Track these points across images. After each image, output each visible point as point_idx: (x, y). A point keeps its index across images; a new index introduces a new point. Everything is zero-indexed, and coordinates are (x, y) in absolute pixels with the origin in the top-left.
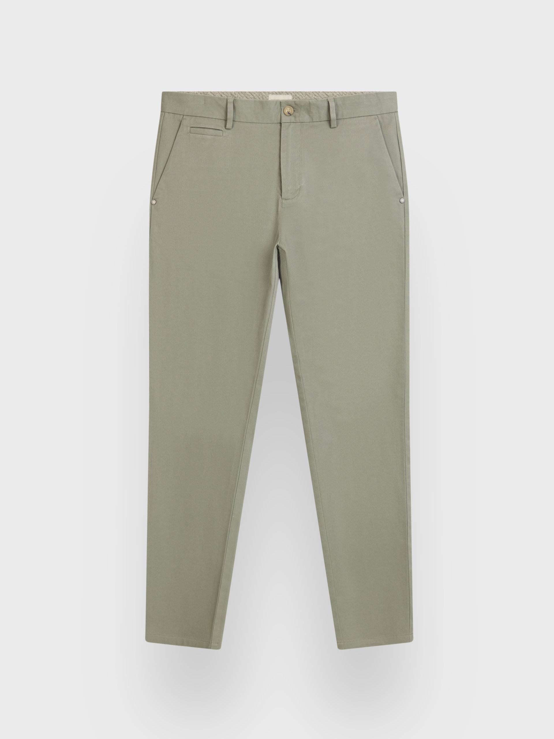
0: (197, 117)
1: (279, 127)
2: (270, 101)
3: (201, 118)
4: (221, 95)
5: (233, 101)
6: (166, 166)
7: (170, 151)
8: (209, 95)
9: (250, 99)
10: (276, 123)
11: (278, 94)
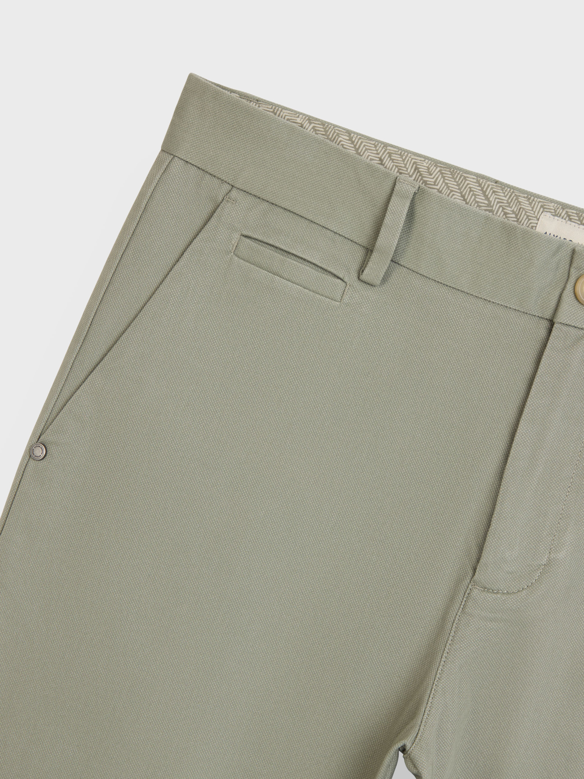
0: (273, 207)
1: (543, 332)
2: (538, 235)
3: (288, 213)
4: (381, 159)
5: (415, 194)
6: (119, 342)
7: (149, 294)
8: (340, 147)
9: (474, 208)
10: (534, 314)
11: (572, 220)
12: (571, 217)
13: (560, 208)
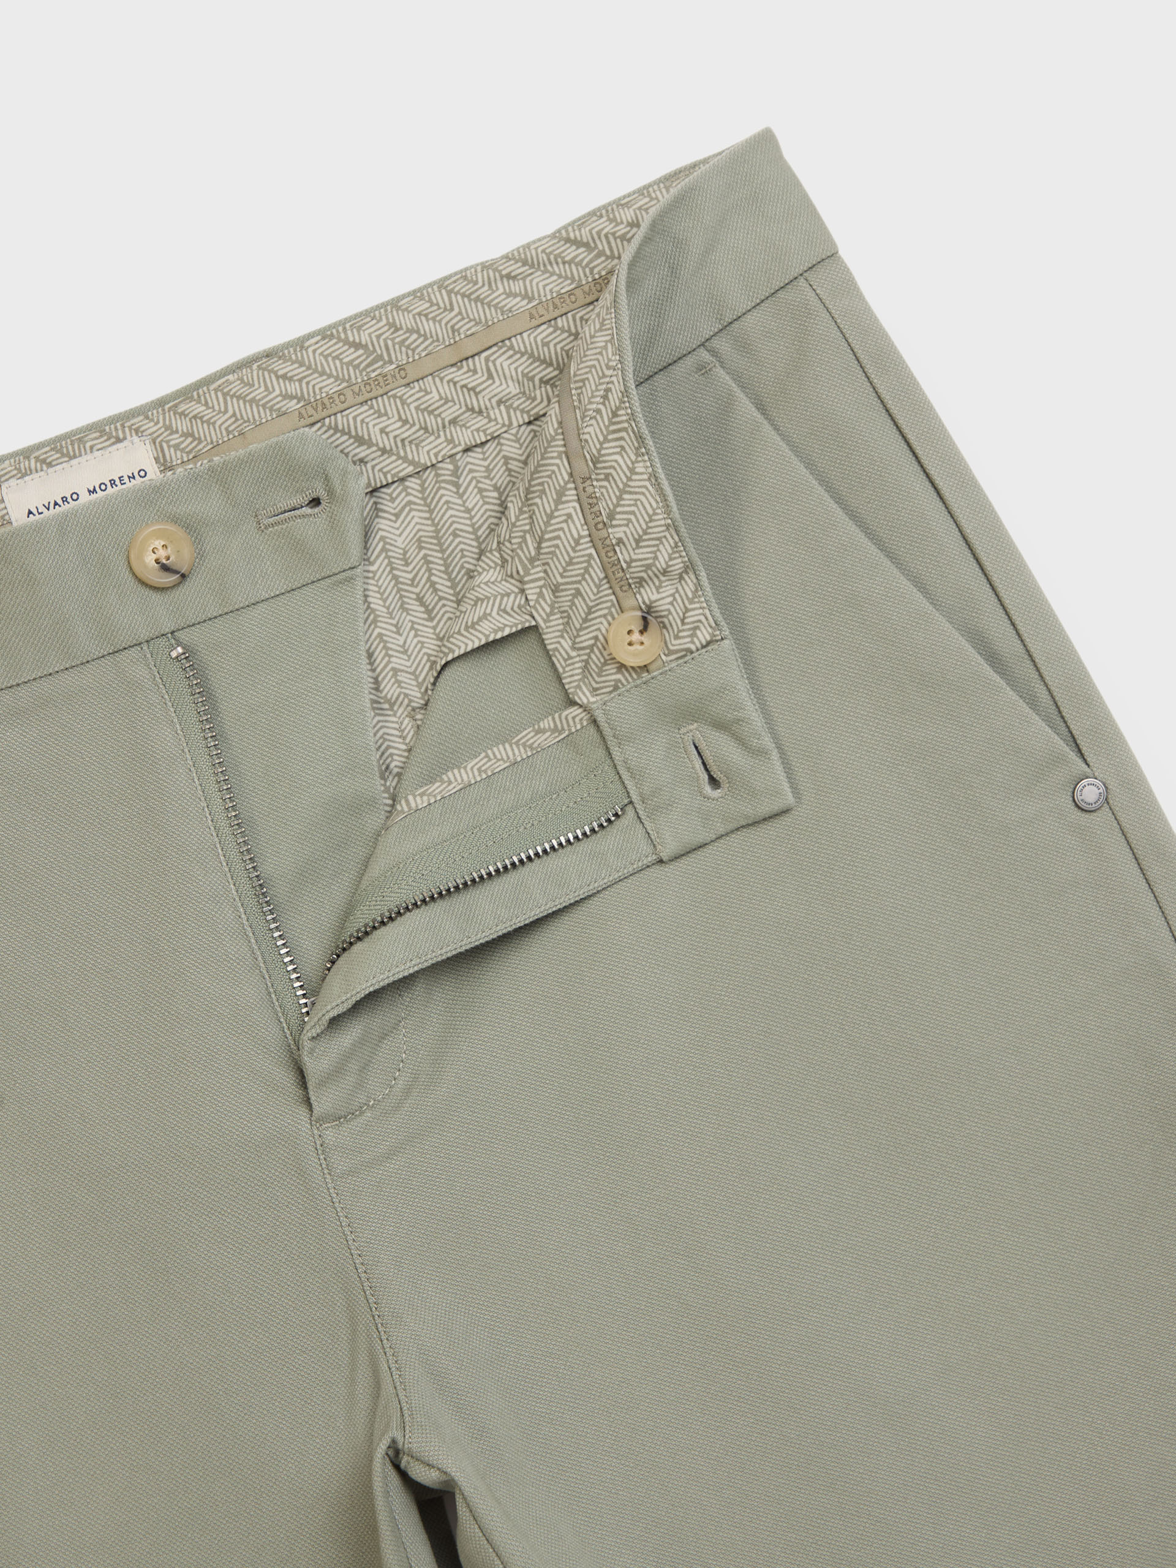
10: (101, 655)
11: (54, 463)
12: (48, 461)
13: (22, 460)
